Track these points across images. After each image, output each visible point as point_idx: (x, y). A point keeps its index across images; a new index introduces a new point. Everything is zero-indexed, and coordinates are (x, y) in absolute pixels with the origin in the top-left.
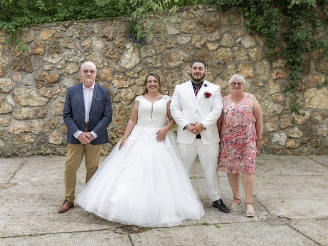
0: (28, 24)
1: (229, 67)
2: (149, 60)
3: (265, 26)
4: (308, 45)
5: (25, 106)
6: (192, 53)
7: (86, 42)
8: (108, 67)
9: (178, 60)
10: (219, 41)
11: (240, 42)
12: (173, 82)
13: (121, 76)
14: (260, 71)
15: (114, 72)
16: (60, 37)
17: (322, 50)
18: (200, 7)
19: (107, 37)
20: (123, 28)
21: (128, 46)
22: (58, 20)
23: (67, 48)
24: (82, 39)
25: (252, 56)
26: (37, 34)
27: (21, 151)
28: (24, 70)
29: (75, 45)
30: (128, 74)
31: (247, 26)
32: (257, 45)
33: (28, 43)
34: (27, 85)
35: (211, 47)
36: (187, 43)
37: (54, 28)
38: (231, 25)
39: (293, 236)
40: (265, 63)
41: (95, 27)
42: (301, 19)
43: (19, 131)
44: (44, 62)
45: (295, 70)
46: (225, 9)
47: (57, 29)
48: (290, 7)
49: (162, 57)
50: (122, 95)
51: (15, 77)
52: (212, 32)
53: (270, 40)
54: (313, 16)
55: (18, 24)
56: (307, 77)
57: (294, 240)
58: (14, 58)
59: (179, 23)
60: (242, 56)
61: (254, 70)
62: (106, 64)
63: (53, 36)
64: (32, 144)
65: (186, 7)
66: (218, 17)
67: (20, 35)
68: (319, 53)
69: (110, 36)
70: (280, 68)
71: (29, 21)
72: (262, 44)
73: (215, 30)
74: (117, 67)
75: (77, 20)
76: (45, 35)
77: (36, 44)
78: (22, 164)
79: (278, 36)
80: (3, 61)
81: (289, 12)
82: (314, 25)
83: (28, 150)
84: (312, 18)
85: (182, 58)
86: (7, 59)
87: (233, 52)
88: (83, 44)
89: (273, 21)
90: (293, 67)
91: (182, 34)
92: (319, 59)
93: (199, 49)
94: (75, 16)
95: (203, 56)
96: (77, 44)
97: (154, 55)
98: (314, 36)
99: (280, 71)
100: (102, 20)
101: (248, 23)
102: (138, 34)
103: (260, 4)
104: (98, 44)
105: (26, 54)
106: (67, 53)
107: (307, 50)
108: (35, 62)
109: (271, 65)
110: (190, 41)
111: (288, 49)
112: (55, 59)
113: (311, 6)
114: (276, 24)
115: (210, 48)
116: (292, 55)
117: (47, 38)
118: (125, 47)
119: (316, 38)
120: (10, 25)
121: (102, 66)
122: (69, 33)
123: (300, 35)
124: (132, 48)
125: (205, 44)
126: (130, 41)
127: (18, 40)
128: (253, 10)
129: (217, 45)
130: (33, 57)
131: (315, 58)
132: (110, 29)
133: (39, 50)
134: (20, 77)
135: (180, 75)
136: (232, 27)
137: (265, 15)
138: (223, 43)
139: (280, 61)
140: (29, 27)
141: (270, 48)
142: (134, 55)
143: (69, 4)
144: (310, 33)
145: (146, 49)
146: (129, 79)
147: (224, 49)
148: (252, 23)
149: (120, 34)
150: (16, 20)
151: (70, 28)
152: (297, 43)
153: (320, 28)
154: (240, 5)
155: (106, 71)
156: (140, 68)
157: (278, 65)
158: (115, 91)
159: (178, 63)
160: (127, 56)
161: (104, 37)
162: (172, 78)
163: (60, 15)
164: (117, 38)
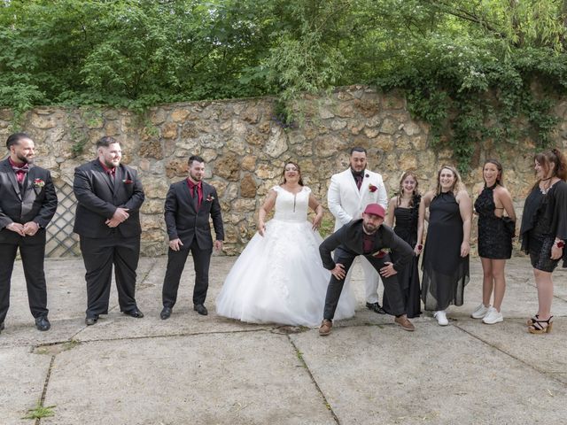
0: (158, 102)
1: (390, 157)
2: (298, 148)
3: (431, 112)
4: (479, 134)
5: (154, 199)
6: (348, 140)
7: (226, 126)
8: (251, 154)
9: (332, 147)
10: (378, 127)
11: (402, 129)
12: (326, 173)
13: (266, 166)
14: (424, 162)
15: (258, 161)
16: (196, 119)
17: (493, 140)
18: (358, 87)
19: (250, 120)
20: (269, 110)
21: (274, 131)
22: (193, 99)
23: (203, 131)
24: (221, 121)
25: (416, 145)
26: (168, 115)
27: (150, 250)
28: (153, 157)
29: (212, 128)
30: (274, 163)
31: (411, 111)
32: (422, 132)
33: (158, 125)
34: (156, 174)
35: (370, 134)
36: (343, 129)
37: (188, 108)
38: (392, 109)
39: (460, 336)
40: (430, 153)
41: (237, 108)
42: (471, 105)
43: (147, 227)
44: (177, 147)
45: (463, 161)
46: (385, 90)
47: (192, 109)
48: (460, 91)
49: (313, 143)
50: (267, 187)
51: (142, 165)
52: (372, 116)
53: (436, 127)
54: (485, 101)
55: (146, 103)
56: (476, 170)
57: (461, 339)
58: (141, 142)
59: (334, 105)
60: (404, 145)
61: (418, 160)
62: (248, 151)
63: (187, 117)
64: (162, 242)
65: (342, 87)
66: (378, 100)
67: (148, 115)
68: (490, 143)
69: (254, 118)
70: (447, 159)
71: (159, 99)
72: (427, 131)
73: (374, 115)
74: (261, 155)
75: (214, 99)
76: (177, 115)
77: (167, 126)
78: (153, 265)
79: (445, 123)
80: (129, 145)
81: (458, 96)
82: (485, 112)
83: (157, 250)
84: (483, 103)
85: (336, 146)
86: (134, 144)
87: (395, 140)
88: (222, 128)
89: (440, 106)
90: (461, 159)
91: (337, 118)
92: (490, 150)
93: (355, 135)
94: (211, 94)
95: (360, 144)
96: (215, 128)
97: (303, 141)
98: (485, 125)
99: (447, 163)
100: (244, 100)
101: (412, 107)
102: (289, 117)
103: (426, 87)
104: (240, 128)
105: (155, 137)
106: (203, 137)
107: (477, 140)
108: (166, 147)
109: (437, 156)
110: (346, 127)
111: (456, 138)
112: (189, 145)
113: (482, 90)
114: (443, 110)
115: (368, 135)
116: (460, 145)
117: (180, 119)
118: (270, 132)
119: (486, 126)
120: (138, 103)
121: (243, 153)
122: (205, 114)
123: (469, 122)
124: (279, 133)
125: (362, 130)
126: (277, 125)
127: (146, 122)
128: (418, 93)
129: (376, 132)
130: (163, 142)
131: (486, 148)
132: (253, 110)
133: (171, 133)
134: (148, 164)
135: (334, 165)
136: (394, 111)
137: (431, 98)
138: (384, 129)
139: (447, 151)
140: (159, 107)
141: (436, 136)
142: (282, 141)
143: (205, 80)
144: (481, 120)
145: (295, 134)
146: (275, 168)
147: (384, 137)
148: (416, 107)
149: (265, 116)
150: (143, 98)
151: (207, 108)
152: (466, 132)
153: (490, 115)
154: (403, 87)
155: (248, 159)
156: (287, 157)
157: (444, 156)
158: (259, 182)
159: (331, 151)
160: (273, 142)
161: (246, 119)
162: (325, 168)
163: (195, 93)
164: (261, 121)
